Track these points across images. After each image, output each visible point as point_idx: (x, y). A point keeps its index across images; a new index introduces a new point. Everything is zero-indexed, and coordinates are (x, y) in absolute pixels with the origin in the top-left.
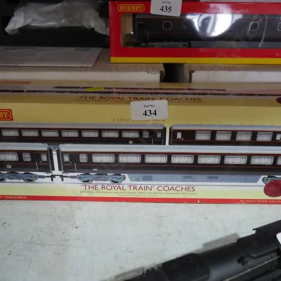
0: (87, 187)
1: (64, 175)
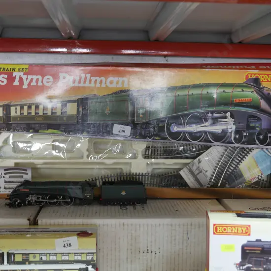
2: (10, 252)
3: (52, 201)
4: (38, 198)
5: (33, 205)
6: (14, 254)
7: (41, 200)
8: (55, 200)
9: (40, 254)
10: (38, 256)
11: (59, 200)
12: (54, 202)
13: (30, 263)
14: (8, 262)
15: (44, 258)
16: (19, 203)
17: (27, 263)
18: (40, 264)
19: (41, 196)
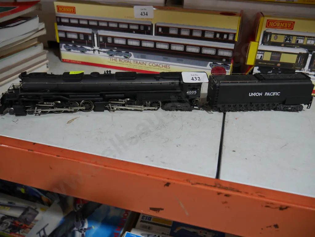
0: (112, 59)
1: (100, 50)
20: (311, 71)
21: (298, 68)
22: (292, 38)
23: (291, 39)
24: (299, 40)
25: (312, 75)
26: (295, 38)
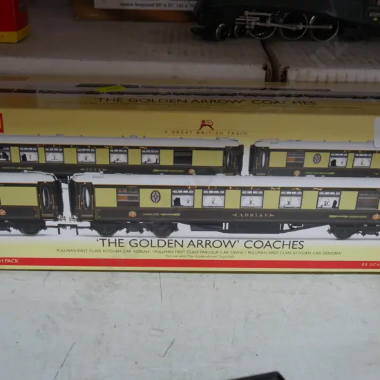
2: (258, 145)
3: (294, 29)
4: (263, 19)
5: (249, 36)
6: (268, 151)
7: (269, 24)
8: (301, 27)
9: (331, 151)
10: (325, 156)
11: (307, 27)
12: (297, 30)
13: (304, 172)
14: (252, 171)
15: (340, 162)
16: (223, 30)
17: (297, 172)
18: (326, 176)
19: (270, 15)
20: (80, 220)
21: (48, 215)
22: (9, 151)
23: (8, 154)
24: (27, 154)
25: (85, 227)
26: (15, 150)
